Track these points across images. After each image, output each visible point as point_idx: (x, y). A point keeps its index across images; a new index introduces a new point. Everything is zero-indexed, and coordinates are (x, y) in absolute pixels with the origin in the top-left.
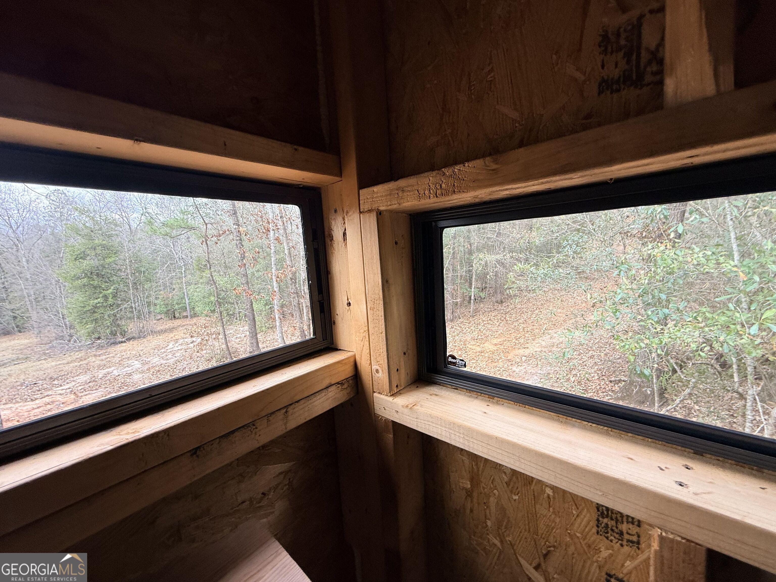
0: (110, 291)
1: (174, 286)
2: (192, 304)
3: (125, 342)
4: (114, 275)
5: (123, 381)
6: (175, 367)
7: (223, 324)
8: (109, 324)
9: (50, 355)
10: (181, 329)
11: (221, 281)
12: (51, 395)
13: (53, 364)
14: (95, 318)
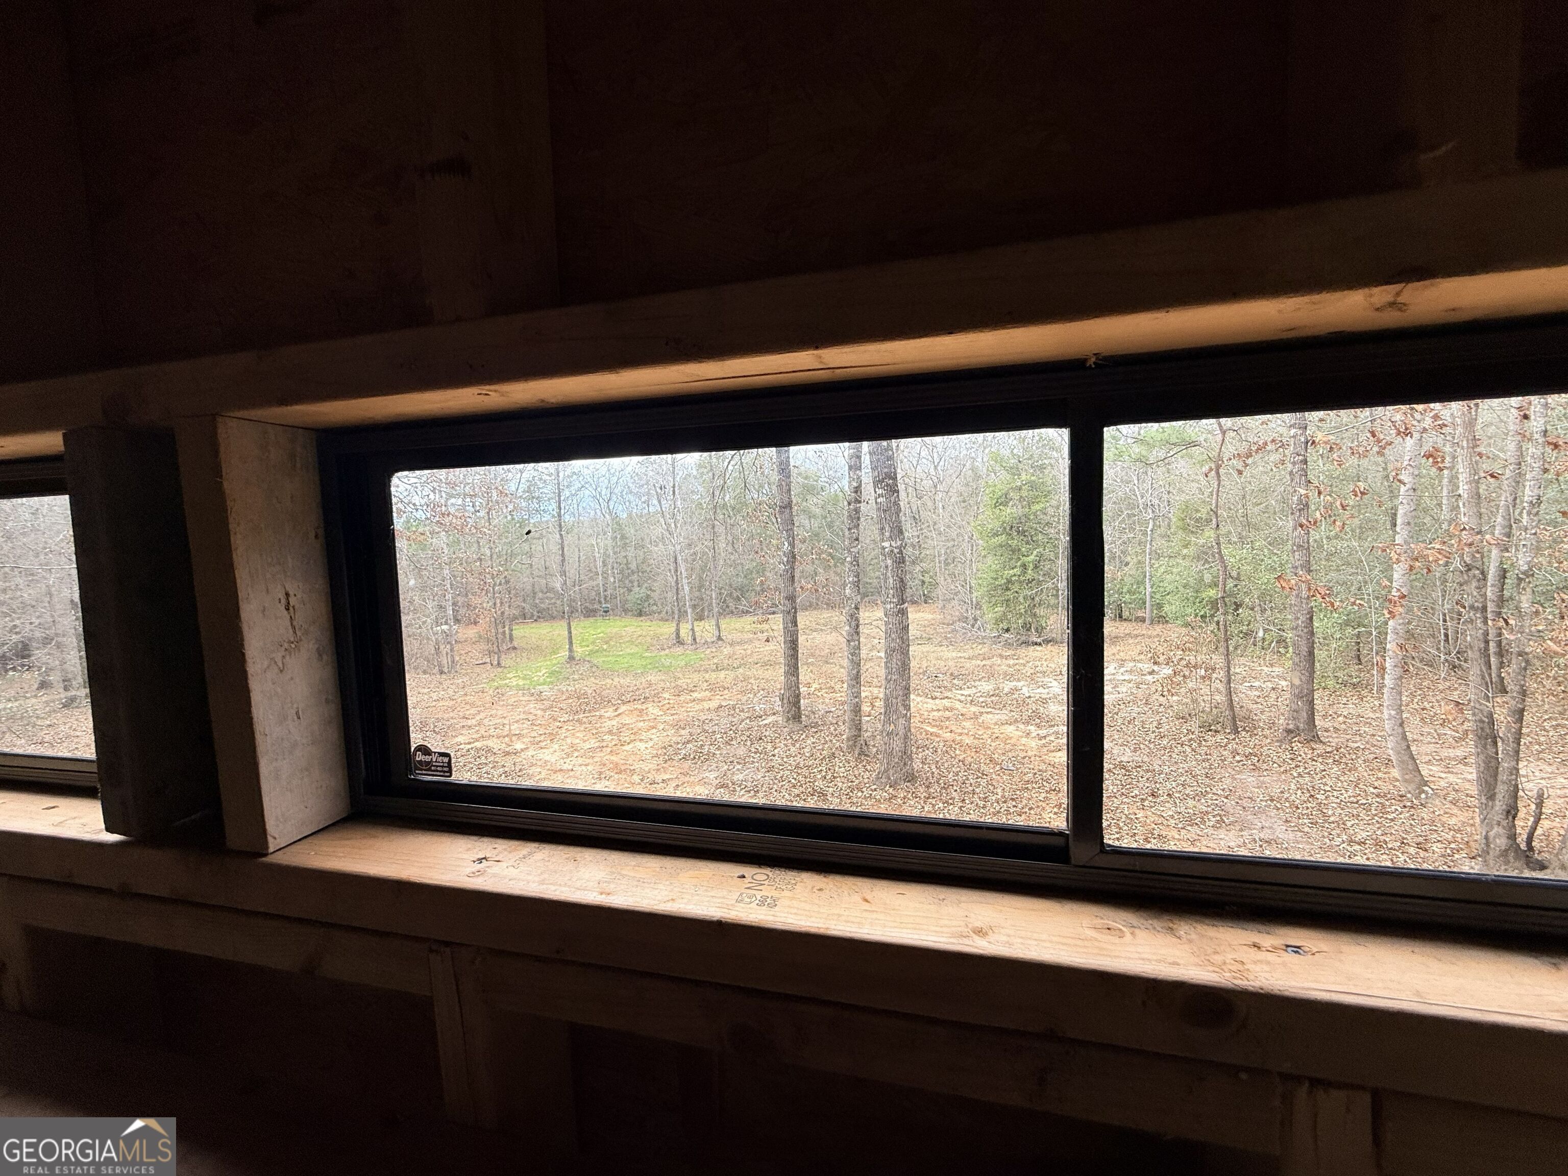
0: (1032, 557)
1: (1128, 559)
2: (1158, 596)
3: (1040, 644)
4: (1041, 532)
5: (1034, 709)
6: (1116, 710)
7: (1228, 651)
8: (1022, 611)
9: (951, 642)
10: (1131, 641)
11: (1233, 555)
12: (950, 698)
13: (954, 654)
14: (1006, 598)
